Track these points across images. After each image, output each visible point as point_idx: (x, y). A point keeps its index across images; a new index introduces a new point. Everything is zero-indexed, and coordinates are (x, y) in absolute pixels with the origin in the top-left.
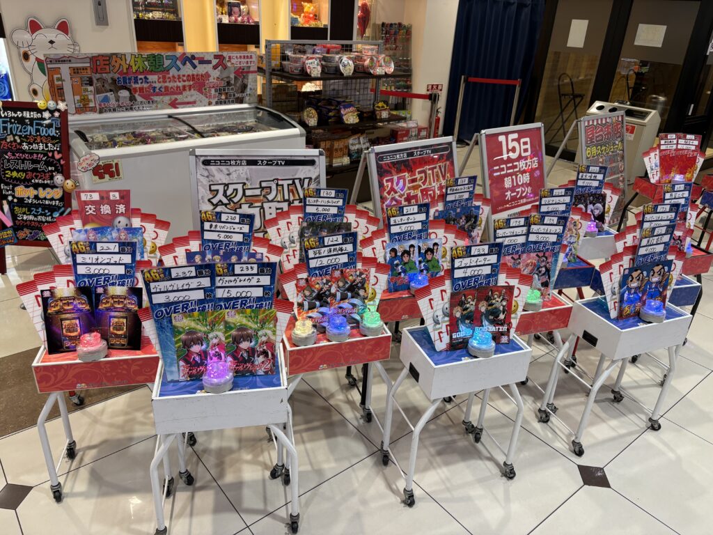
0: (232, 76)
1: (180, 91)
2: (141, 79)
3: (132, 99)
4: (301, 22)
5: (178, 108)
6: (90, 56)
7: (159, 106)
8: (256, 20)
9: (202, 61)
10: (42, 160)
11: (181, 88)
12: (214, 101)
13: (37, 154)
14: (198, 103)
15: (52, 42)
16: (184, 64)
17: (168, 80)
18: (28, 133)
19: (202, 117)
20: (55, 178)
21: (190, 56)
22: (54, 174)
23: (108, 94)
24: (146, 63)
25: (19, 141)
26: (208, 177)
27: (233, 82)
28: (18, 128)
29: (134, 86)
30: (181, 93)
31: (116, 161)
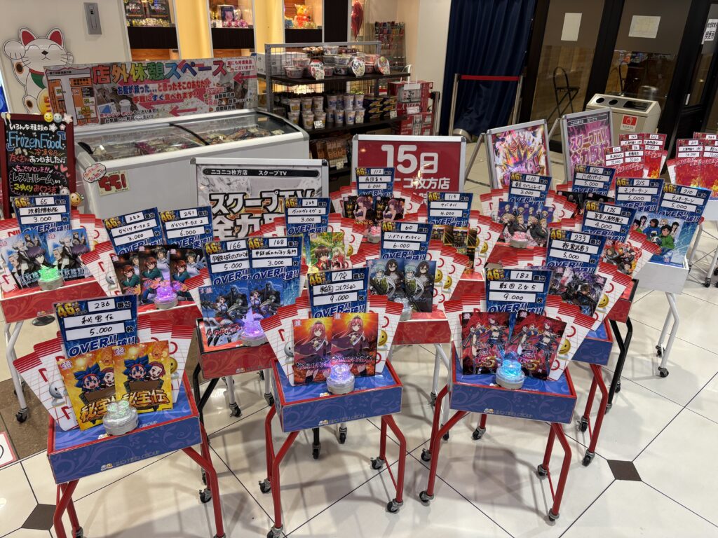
0: (232, 82)
1: (179, 98)
2: (142, 88)
3: (133, 108)
4: (295, 25)
5: (178, 116)
6: (90, 66)
7: (160, 115)
8: (250, 24)
9: (202, 68)
10: (48, 173)
11: (182, 95)
12: (214, 108)
13: (44, 167)
14: (198, 110)
15: (45, 53)
16: (184, 71)
17: (168, 88)
18: (36, 146)
19: (203, 124)
20: (61, 191)
21: (189, 63)
22: (60, 187)
23: (110, 104)
24: (146, 72)
25: (26, 154)
26: (208, 186)
27: (233, 88)
28: (25, 140)
29: (135, 95)
30: (182, 101)
31: (122, 172)
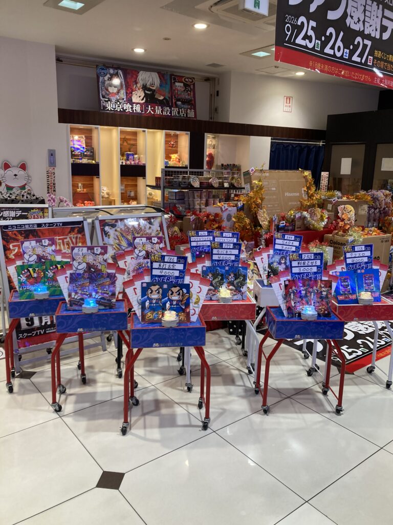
4: (171, 163)
8: (144, 163)
15: (16, 175)
